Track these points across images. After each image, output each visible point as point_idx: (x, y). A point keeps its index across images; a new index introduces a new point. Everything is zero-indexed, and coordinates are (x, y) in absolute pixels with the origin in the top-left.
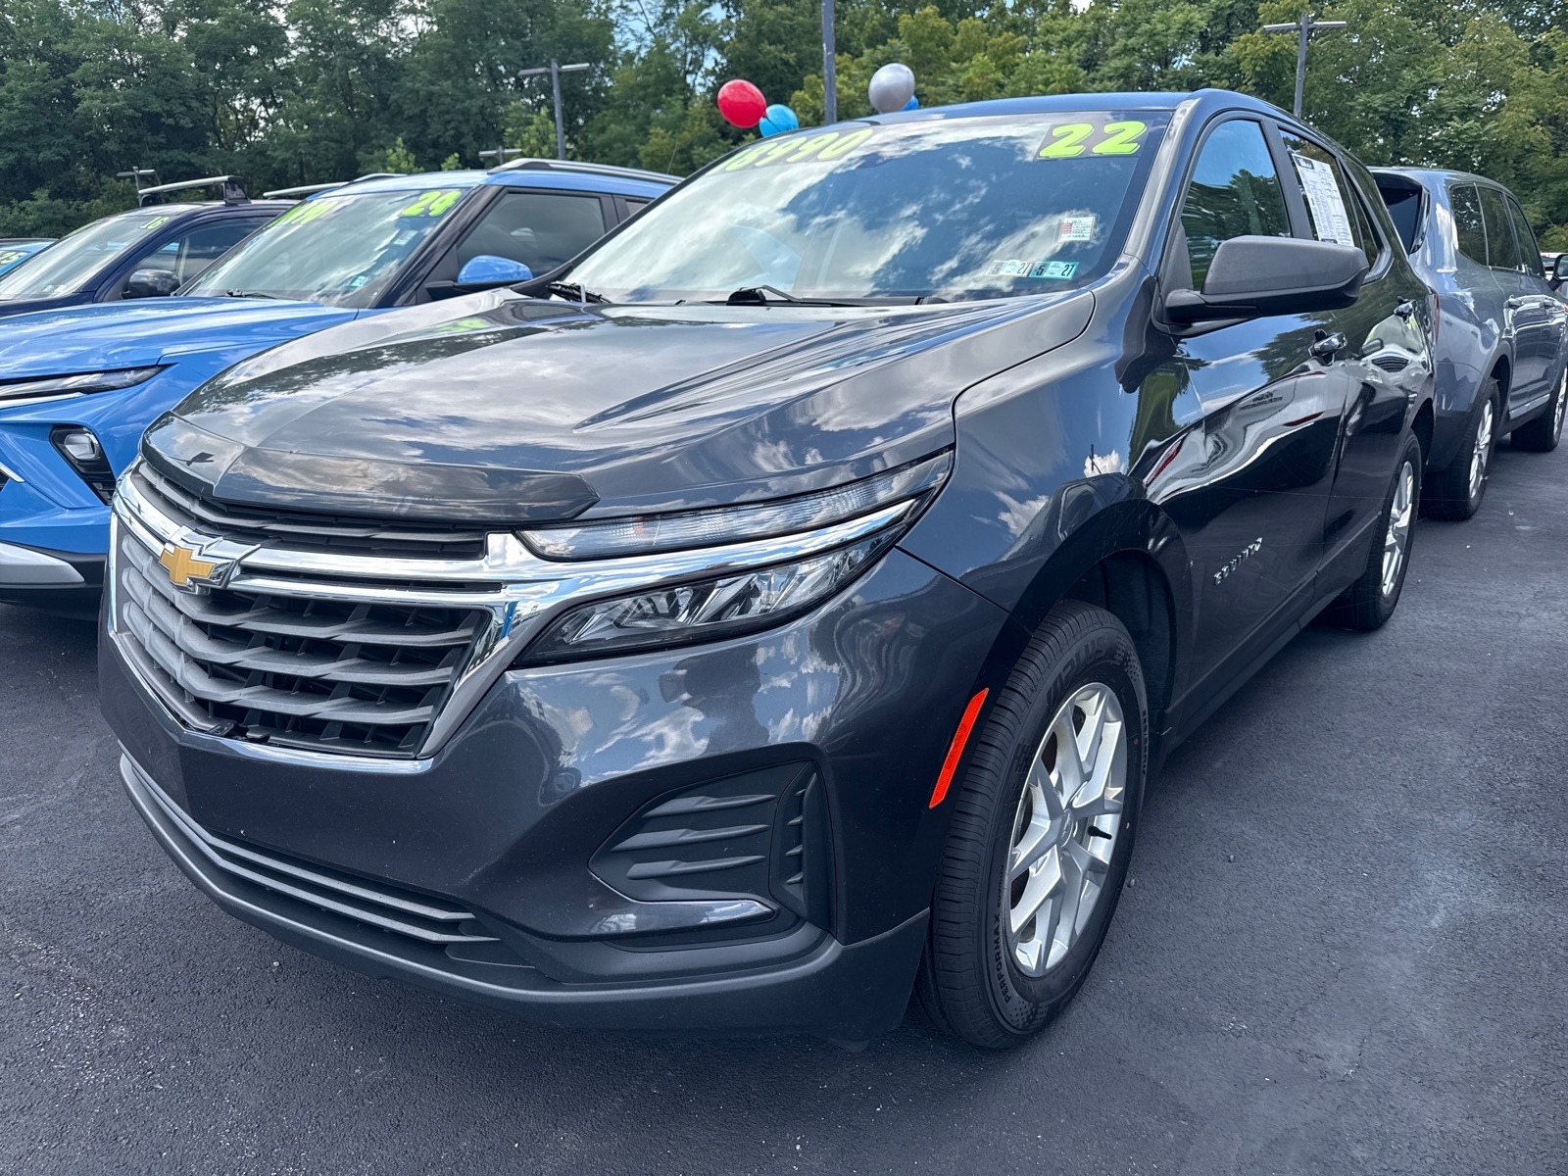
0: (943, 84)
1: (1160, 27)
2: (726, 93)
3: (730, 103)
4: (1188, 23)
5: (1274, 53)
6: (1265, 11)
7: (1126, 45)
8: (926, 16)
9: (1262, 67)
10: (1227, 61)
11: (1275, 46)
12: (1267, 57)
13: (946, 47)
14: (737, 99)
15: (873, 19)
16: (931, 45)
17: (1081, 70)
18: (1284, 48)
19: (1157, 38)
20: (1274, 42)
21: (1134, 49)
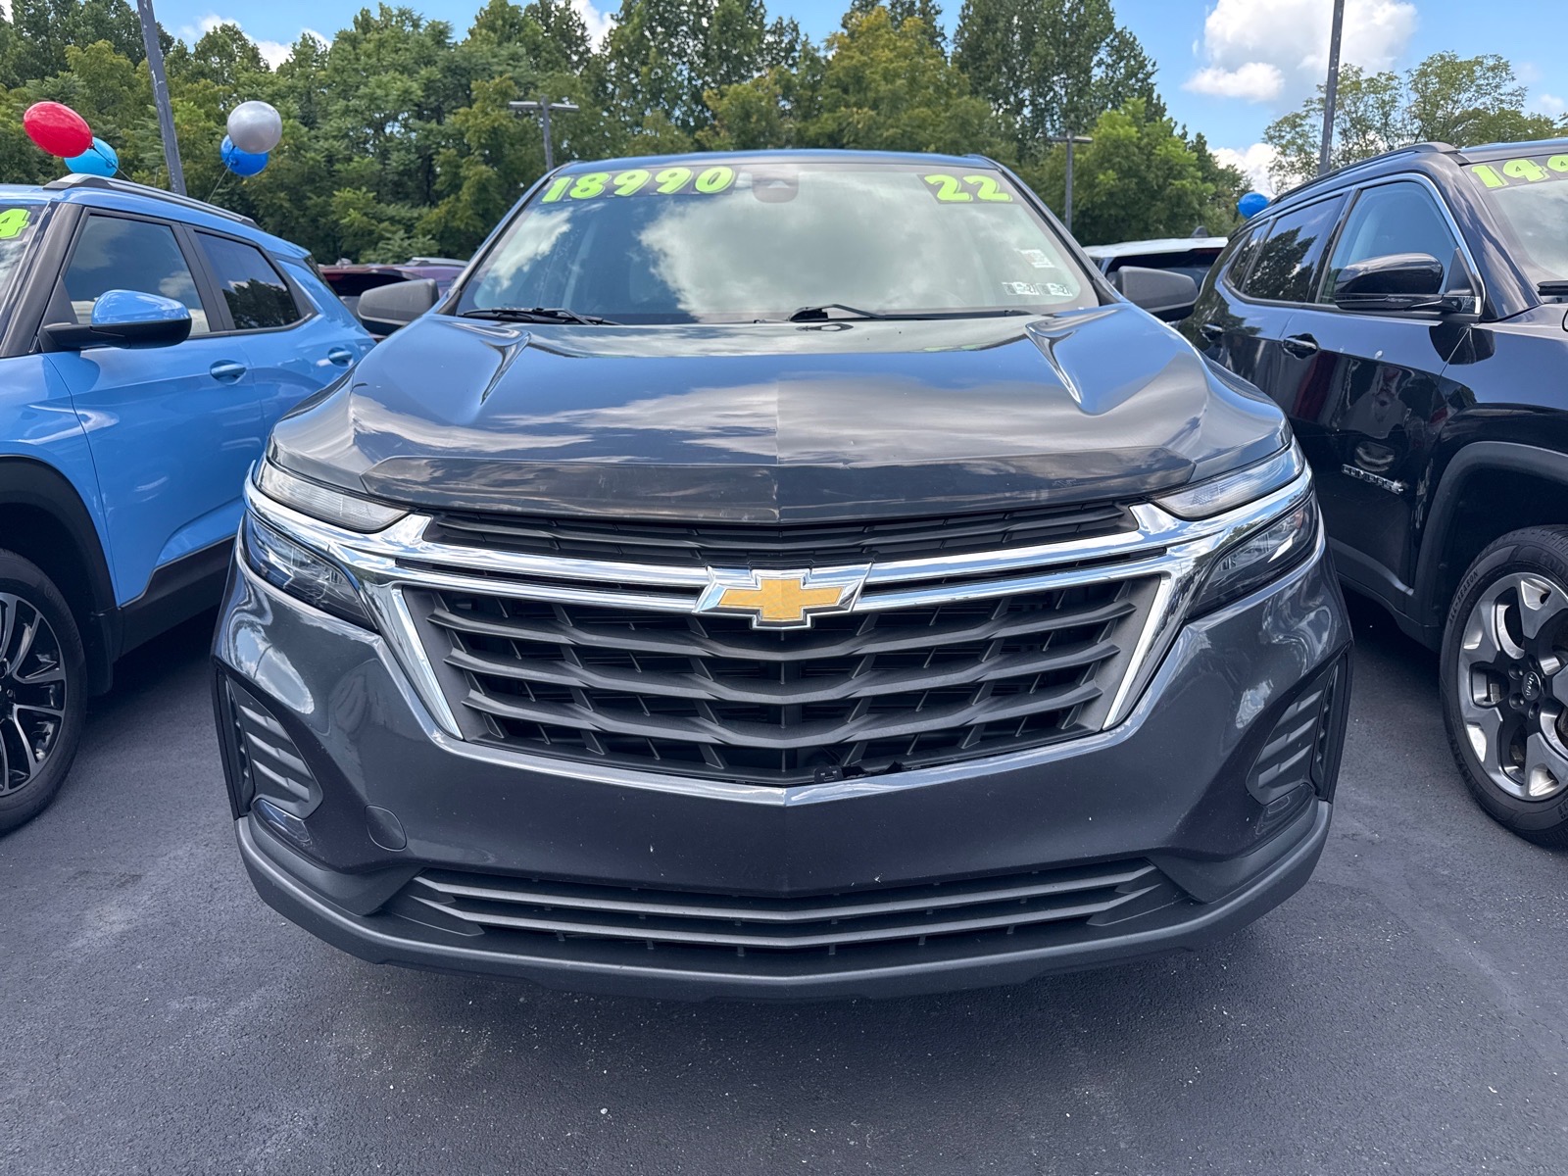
0: (144, 127)
1: (379, 92)
2: (36, 116)
3: (44, 127)
4: (406, 92)
5: (494, 128)
6: (478, 89)
7: (347, 106)
8: (100, 51)
9: (485, 139)
10: (450, 131)
11: (493, 121)
12: (488, 130)
13: (131, 87)
14: (51, 123)
15: (16, 46)
16: (111, 83)
17: (301, 126)
18: (502, 124)
19: (379, 102)
20: (492, 118)
21: (356, 111)
